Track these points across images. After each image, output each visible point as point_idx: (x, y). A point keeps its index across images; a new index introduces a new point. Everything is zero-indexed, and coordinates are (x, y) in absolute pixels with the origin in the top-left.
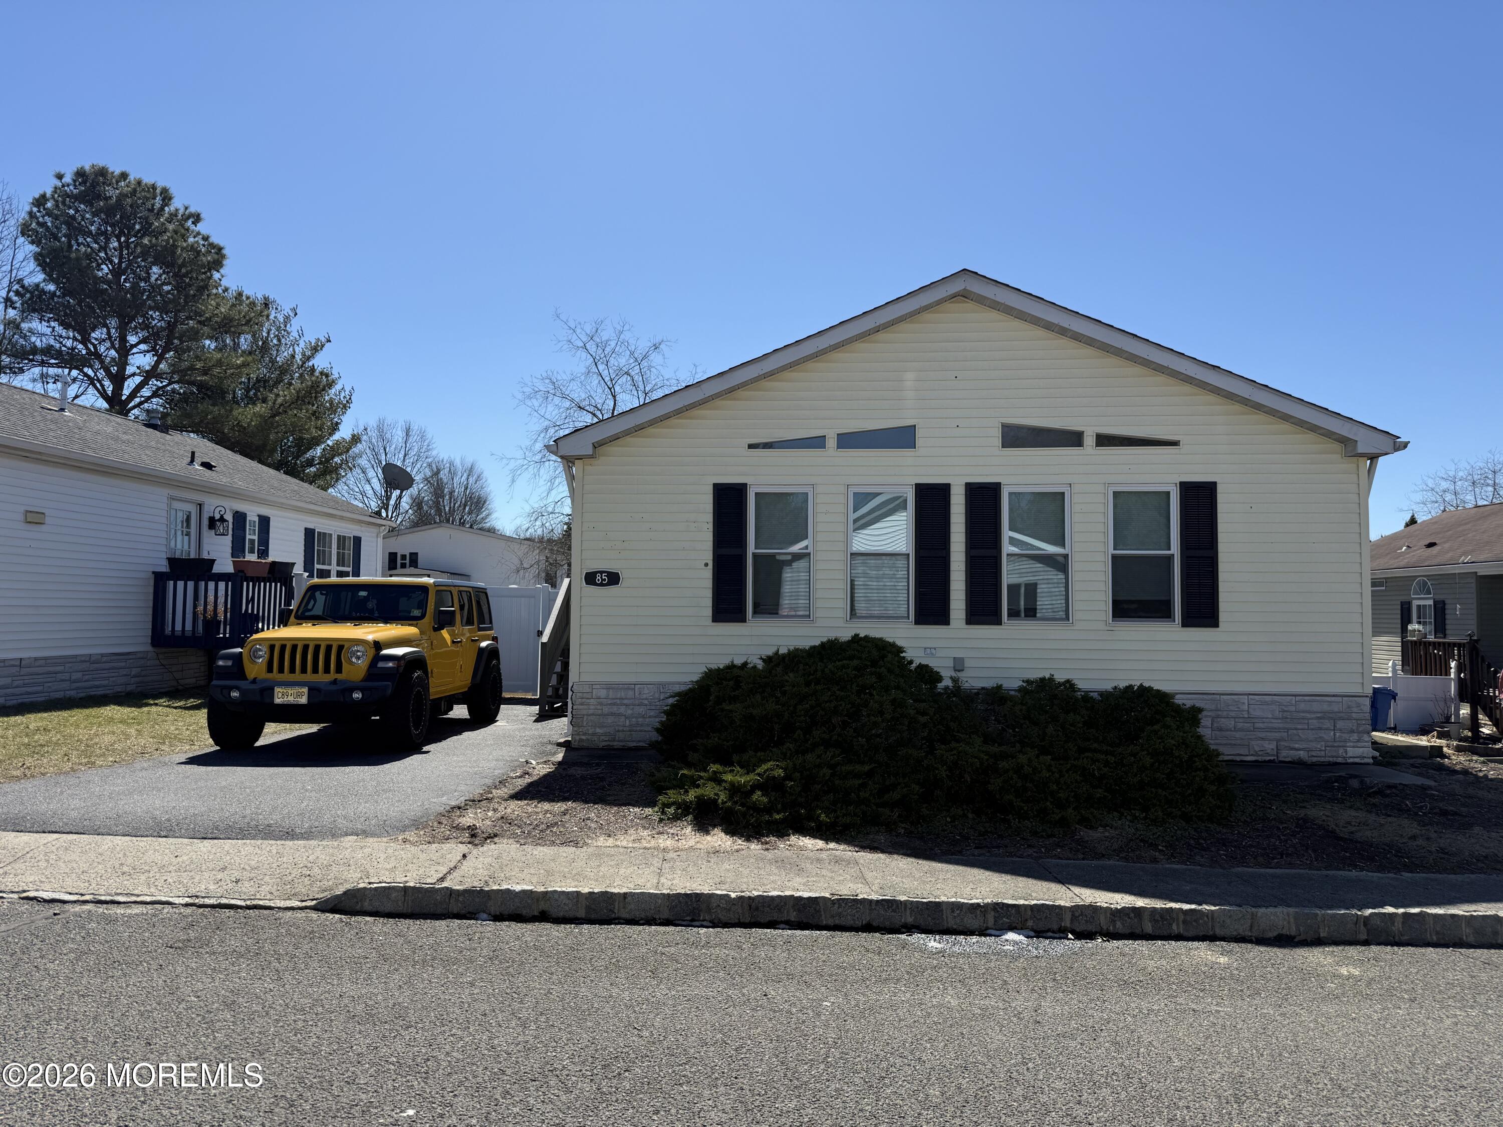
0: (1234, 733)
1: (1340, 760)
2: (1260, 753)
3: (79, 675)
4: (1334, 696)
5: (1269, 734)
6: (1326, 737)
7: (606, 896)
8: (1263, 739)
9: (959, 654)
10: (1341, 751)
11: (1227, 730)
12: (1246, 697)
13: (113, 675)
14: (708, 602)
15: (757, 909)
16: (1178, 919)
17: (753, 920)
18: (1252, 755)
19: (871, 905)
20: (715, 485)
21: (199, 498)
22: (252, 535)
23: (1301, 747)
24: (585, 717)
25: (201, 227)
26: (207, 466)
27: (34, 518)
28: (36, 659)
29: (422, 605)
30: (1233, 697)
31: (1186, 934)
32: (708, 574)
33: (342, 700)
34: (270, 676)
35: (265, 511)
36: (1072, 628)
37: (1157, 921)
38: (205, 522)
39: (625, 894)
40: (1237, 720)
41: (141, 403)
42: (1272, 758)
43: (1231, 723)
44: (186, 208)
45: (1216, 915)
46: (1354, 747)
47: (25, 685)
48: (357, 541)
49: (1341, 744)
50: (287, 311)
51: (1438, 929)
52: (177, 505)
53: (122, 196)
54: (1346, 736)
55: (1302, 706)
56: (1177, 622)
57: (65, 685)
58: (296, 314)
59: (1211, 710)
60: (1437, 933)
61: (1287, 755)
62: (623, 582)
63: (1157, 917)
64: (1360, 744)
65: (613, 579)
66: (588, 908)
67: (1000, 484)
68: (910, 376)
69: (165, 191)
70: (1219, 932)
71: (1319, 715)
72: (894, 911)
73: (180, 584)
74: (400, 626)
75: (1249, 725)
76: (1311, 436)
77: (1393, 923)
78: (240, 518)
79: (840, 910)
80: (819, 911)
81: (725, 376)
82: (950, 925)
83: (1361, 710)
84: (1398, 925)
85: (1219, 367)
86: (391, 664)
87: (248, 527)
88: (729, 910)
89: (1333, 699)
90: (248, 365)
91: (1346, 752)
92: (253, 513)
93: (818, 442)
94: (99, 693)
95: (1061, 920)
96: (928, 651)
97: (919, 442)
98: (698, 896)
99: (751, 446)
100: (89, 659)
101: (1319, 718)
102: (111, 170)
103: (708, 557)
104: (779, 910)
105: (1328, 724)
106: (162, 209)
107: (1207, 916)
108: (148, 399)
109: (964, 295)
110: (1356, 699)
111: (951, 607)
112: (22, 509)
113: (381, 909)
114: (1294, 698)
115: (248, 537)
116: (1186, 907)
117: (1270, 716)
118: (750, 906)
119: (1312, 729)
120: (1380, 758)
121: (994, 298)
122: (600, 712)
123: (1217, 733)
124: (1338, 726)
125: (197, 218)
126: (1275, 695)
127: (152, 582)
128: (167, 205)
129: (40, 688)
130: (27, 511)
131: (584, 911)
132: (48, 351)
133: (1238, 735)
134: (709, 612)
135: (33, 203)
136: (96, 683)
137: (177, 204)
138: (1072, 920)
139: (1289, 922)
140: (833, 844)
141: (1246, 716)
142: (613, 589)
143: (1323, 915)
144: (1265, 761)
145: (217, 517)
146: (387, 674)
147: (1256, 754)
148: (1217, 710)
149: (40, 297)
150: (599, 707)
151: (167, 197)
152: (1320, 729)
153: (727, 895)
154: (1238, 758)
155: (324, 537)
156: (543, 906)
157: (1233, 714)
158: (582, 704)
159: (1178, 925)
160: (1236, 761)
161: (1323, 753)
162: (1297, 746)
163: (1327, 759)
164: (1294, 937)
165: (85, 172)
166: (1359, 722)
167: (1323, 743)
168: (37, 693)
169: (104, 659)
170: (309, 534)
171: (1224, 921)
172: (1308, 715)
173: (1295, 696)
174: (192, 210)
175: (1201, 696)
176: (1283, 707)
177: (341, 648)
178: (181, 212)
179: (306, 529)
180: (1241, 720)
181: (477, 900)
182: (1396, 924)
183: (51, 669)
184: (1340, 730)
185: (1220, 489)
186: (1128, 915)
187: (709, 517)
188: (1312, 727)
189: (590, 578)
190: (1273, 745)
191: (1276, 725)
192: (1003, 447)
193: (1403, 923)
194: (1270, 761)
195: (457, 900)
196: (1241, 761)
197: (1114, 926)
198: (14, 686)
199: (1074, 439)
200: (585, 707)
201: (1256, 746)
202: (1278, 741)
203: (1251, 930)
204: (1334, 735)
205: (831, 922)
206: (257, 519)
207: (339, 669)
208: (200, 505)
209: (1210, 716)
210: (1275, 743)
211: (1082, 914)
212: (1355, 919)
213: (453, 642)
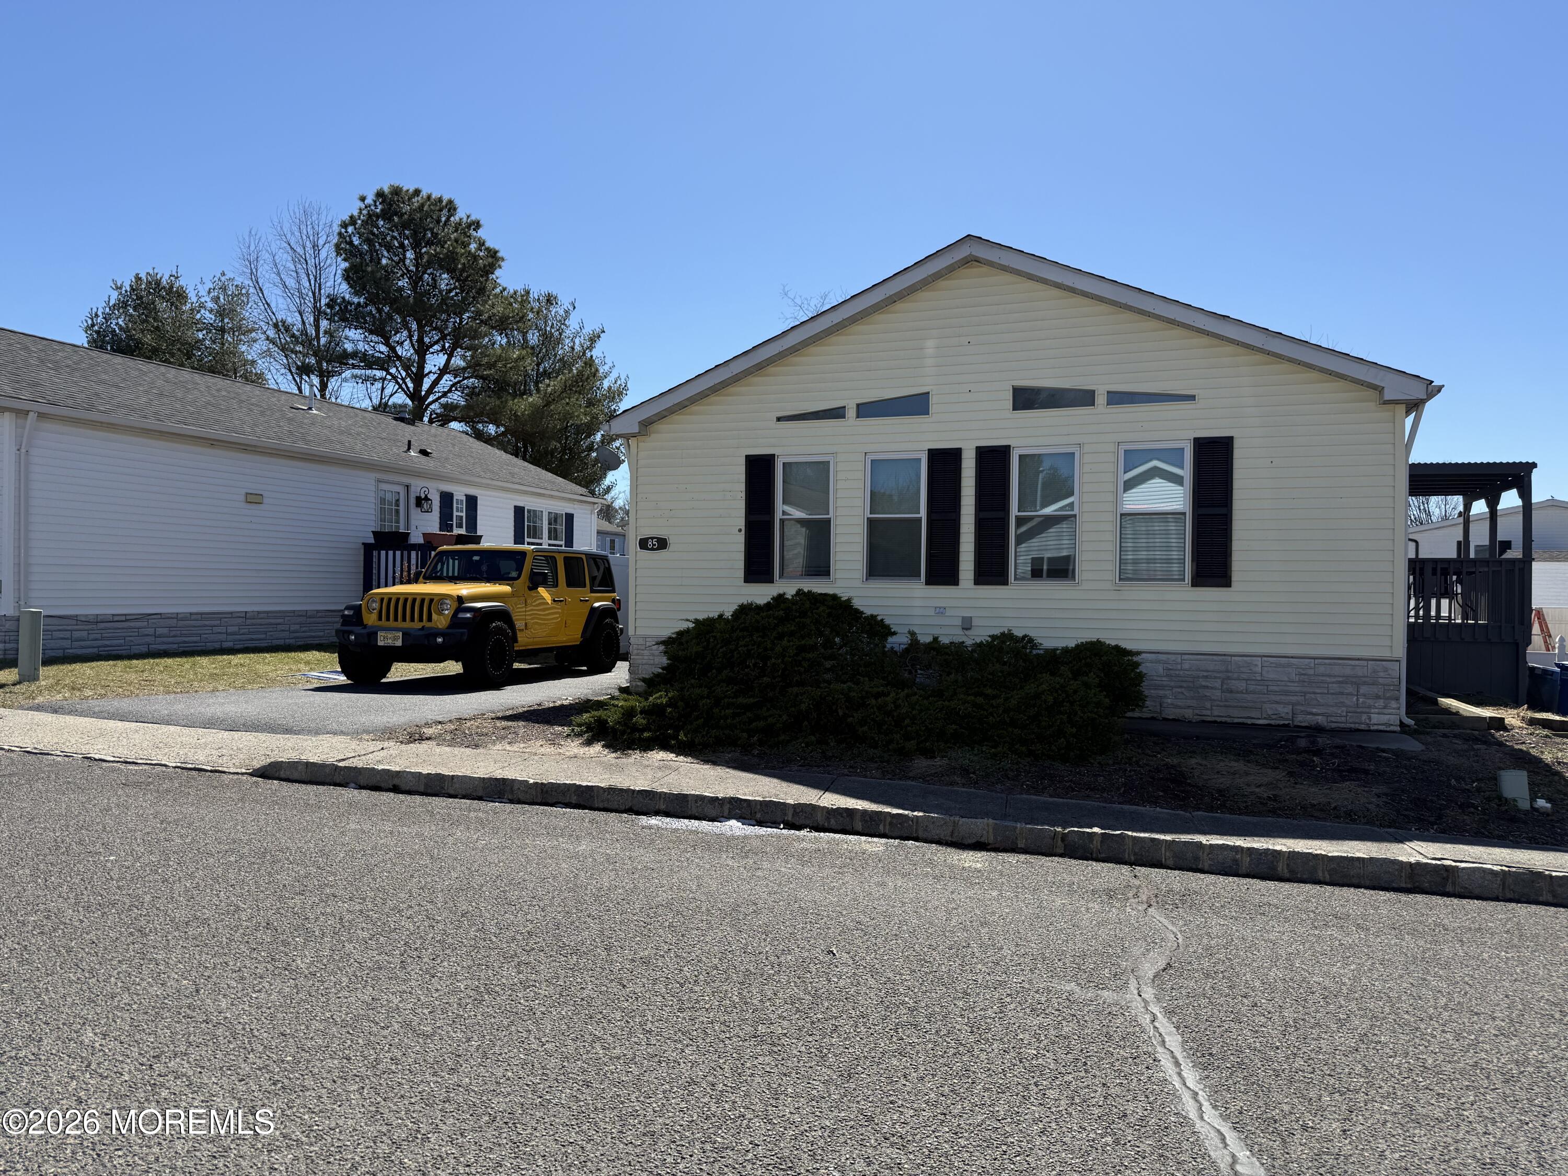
0: (1246, 696)
1: (1363, 727)
2: (1274, 717)
3: (297, 627)
4: (1358, 659)
5: (1283, 697)
6: (1347, 702)
7: (440, 777)
8: (1277, 703)
9: (967, 614)
10: (1364, 717)
11: (1238, 692)
12: (1260, 659)
13: (328, 628)
14: (741, 564)
15: (547, 792)
16: (885, 821)
17: (543, 801)
18: (1265, 718)
19: (633, 794)
20: (747, 457)
21: (406, 480)
22: (459, 512)
23: (1319, 712)
24: (640, 666)
25: (481, 233)
26: (424, 453)
27: (254, 499)
28: (259, 612)
29: (520, 569)
30: (1245, 658)
31: (890, 834)
32: (741, 538)
33: (426, 643)
34: (380, 623)
35: (472, 491)
36: (1077, 588)
37: (866, 821)
38: (413, 501)
39: (453, 776)
40: (1249, 682)
41: (439, 398)
42: (1286, 722)
43: (1242, 685)
44: (468, 217)
45: (920, 820)
46: (1379, 714)
47: (250, 633)
48: (570, 518)
49: (1364, 710)
50: (567, 305)
51: (1137, 851)
52: (385, 486)
53: (413, 211)
54: (1370, 702)
55: (1322, 669)
56: (1187, 582)
57: (286, 634)
58: (574, 308)
59: (1221, 672)
60: (1135, 854)
61: (1303, 720)
62: (672, 547)
63: (867, 818)
64: (1386, 711)
65: (662, 544)
66: (426, 785)
67: (1009, 446)
68: (930, 343)
69: (450, 202)
70: (921, 834)
71: (1341, 679)
72: (650, 799)
73: (383, 553)
74: (497, 585)
75: (1262, 687)
76: (1341, 384)
77: (1091, 841)
78: (447, 499)
79: (609, 796)
80: (593, 797)
81: (750, 355)
82: (693, 813)
83: (1389, 675)
84: (1096, 843)
85: (1229, 317)
86: (468, 615)
87: (455, 505)
88: (527, 792)
89: (1357, 662)
90: (523, 358)
91: (1370, 719)
92: (460, 493)
93: (837, 413)
94: (315, 642)
95: (785, 814)
96: (938, 609)
97: (932, 409)
98: (504, 780)
99: (779, 419)
100: (305, 614)
101: (1340, 682)
102: (405, 189)
103: (741, 523)
104: (564, 794)
105: (1350, 689)
106: (448, 219)
107: (912, 821)
108: (445, 394)
109: (970, 261)
110: (1384, 663)
111: (961, 568)
112: (244, 491)
113: (291, 777)
114: (1313, 660)
115: (455, 513)
116: (895, 811)
117: (1286, 679)
118: (542, 790)
119: (1333, 694)
120: (1416, 727)
121: (998, 262)
122: (652, 662)
123: (1228, 695)
124: (1361, 691)
125: (477, 225)
126: (1292, 657)
127: (362, 552)
128: (452, 215)
129: (263, 636)
130: (247, 494)
131: (423, 787)
132: (354, 354)
133: (1249, 697)
134: (741, 574)
135: (341, 225)
136: (313, 634)
137: (461, 214)
138: (793, 815)
139: (988, 832)
140: (682, 757)
141: (1259, 678)
142: (663, 554)
143: (1022, 829)
144: (1279, 725)
145: (423, 496)
146: (465, 623)
147: (1269, 718)
148: (1227, 671)
149: (346, 307)
150: (651, 658)
151: (451, 207)
152: (1342, 694)
153: (527, 781)
154: (1249, 721)
155: (535, 514)
156: (396, 781)
157: (1244, 676)
158: (637, 655)
159: (885, 826)
160: (1247, 724)
161: (1343, 719)
162: (1314, 710)
163: (1348, 725)
164: (989, 844)
165: (384, 192)
166: (1386, 688)
167: (1344, 709)
168: (260, 640)
169: (320, 614)
170: (519, 512)
171: (926, 826)
172: (1328, 679)
173: (1314, 658)
174: (473, 218)
175: (1211, 657)
176: (1300, 670)
177: (431, 601)
178: (465, 220)
179: (515, 507)
180: (1253, 682)
181: (352, 774)
182: (1095, 842)
183: (273, 621)
184: (1365, 695)
185: (1237, 444)
186: (841, 814)
187: (742, 487)
188: (1332, 691)
189: (643, 544)
190: (1288, 709)
191: (1292, 689)
192: (1014, 409)
193: (1102, 842)
194: (1284, 725)
195: (339, 773)
196: (1253, 724)
197: (829, 822)
198: (241, 633)
199: (1085, 398)
200: (640, 657)
201: (1269, 709)
202: (1293, 705)
203: (952, 836)
204: (1358, 700)
205: (601, 806)
206: (464, 498)
207: (430, 619)
208: (407, 486)
209: (1219, 678)
210: (1291, 707)
211: (802, 811)
212: (1053, 834)
213: (554, 601)
